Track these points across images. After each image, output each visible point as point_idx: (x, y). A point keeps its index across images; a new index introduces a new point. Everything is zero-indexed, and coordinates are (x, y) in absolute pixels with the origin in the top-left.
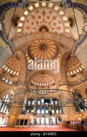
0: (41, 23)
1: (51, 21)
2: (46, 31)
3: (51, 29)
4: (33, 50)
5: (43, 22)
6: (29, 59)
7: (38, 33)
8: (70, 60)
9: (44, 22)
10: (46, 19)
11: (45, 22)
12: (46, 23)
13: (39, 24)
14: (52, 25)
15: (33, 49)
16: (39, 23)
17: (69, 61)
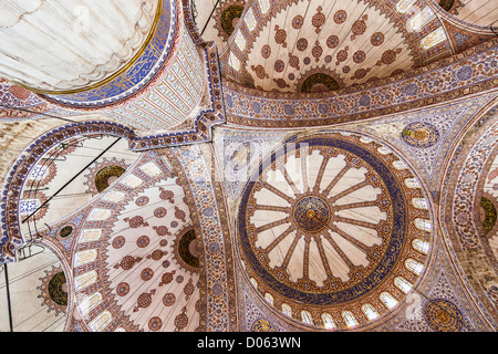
0: (166, 264)
1: (155, 228)
2: (194, 237)
3: (184, 221)
4: (327, 268)
5: (164, 258)
6: (380, 306)
8: (332, 65)
9: (163, 254)
10: (150, 249)
11: (163, 249)
12: (164, 243)
13: (174, 272)
14: (166, 221)
15: (322, 271)
16: (169, 270)
17: (339, 69)
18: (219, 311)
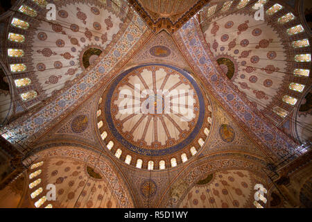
0: (74, 50)
1: (87, 29)
2: (99, 55)
3: (103, 43)
5: (76, 46)
7: (83, 75)
8: (241, 67)
9: (77, 43)
10: (74, 35)
11: (80, 42)
12: (83, 40)
13: (73, 57)
14: (95, 33)
16: (72, 54)
18: (73, 95)
